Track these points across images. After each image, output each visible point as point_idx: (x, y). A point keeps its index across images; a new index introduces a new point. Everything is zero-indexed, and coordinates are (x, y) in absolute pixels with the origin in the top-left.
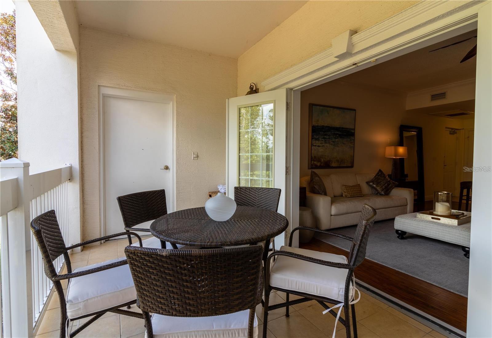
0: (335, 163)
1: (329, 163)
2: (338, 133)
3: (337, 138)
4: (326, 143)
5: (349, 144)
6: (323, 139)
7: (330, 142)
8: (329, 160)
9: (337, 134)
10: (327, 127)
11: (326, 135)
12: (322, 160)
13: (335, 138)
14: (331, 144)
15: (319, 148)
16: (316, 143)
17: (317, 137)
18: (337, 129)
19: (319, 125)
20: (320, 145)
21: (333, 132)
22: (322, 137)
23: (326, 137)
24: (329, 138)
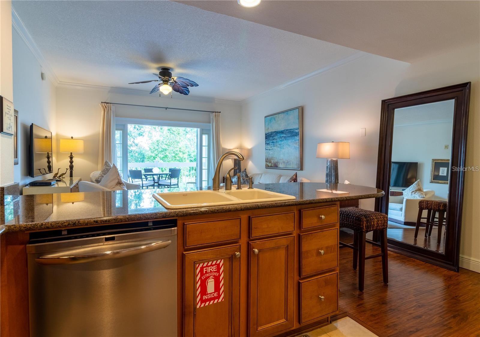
0: (282, 164)
1: (277, 164)
2: (283, 135)
3: (282, 141)
4: (274, 146)
5: (294, 145)
6: (272, 144)
7: (277, 145)
8: (277, 161)
9: (283, 137)
10: (274, 132)
11: (274, 139)
12: (272, 162)
13: (281, 141)
14: (278, 147)
15: (270, 151)
16: (267, 147)
17: (268, 142)
18: (282, 132)
19: (269, 132)
20: (271, 148)
21: (279, 136)
22: (272, 141)
23: (274, 141)
24: (276, 142)
